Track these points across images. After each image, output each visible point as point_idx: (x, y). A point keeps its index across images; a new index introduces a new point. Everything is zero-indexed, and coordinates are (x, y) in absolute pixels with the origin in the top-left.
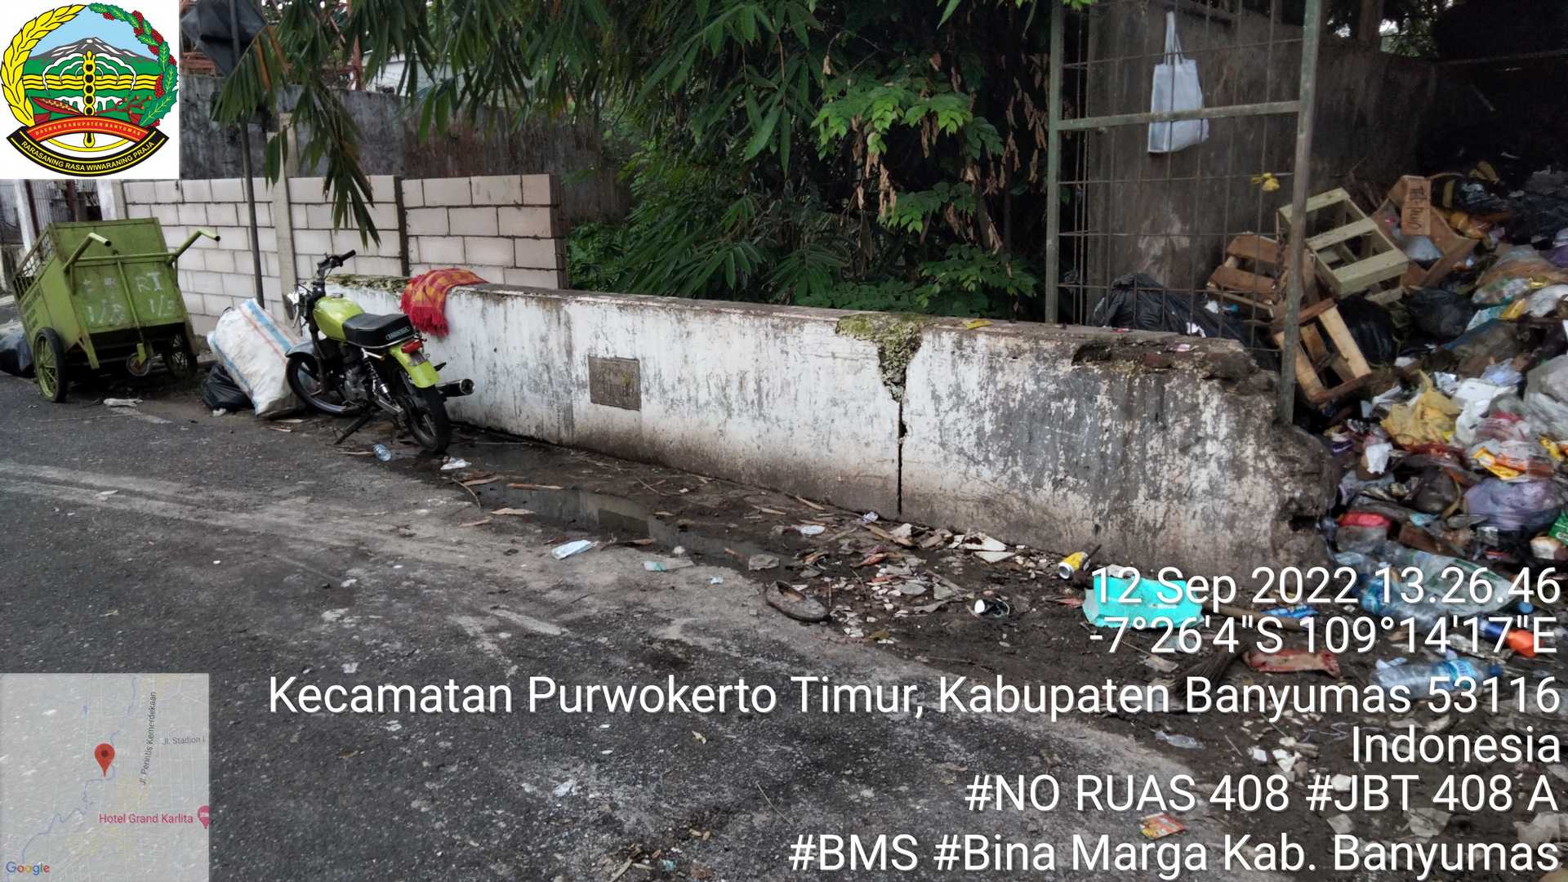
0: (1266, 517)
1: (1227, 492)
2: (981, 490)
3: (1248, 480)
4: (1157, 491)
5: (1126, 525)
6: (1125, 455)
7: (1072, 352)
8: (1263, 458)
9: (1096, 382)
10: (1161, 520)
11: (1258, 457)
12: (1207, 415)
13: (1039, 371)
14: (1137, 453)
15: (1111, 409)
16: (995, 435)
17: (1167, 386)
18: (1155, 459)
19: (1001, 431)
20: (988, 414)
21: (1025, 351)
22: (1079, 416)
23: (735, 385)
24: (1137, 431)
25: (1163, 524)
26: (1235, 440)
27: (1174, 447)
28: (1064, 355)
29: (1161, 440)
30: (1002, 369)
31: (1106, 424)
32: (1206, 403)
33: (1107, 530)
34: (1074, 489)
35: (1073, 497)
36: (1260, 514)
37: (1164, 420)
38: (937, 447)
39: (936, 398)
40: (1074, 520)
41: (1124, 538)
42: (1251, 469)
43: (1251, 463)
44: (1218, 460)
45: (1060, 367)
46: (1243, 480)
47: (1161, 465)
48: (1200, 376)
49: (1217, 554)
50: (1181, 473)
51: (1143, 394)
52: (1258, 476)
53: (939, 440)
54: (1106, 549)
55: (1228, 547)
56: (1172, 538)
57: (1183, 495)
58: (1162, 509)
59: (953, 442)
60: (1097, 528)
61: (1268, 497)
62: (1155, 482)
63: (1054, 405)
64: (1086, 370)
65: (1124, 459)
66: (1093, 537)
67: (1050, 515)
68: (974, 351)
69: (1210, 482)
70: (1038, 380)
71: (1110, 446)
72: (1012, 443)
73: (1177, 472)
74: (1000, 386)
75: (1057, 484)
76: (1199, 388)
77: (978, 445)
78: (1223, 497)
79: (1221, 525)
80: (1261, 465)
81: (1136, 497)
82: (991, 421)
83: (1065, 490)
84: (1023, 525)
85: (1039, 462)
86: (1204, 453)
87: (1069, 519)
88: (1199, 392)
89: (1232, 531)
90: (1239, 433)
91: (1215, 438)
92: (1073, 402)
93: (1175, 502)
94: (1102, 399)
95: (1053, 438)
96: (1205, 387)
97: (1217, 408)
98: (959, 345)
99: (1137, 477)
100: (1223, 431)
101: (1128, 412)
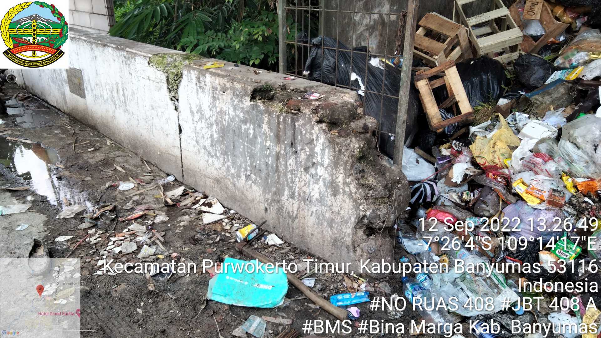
0: (349, 225)
1: (329, 203)
2: (215, 173)
3: (340, 197)
4: (293, 193)
5: (279, 210)
6: (277, 166)
7: (249, 92)
8: (348, 185)
9: (262, 115)
10: (296, 212)
11: (345, 183)
12: (318, 149)
13: (235, 103)
14: (283, 166)
15: (269, 134)
16: (218, 140)
17: (296, 124)
18: (292, 172)
19: (221, 139)
20: (215, 127)
21: (228, 89)
22: (255, 137)
23: (115, 90)
24: (282, 152)
25: (297, 215)
26: (332, 169)
27: (302, 166)
28: (246, 95)
29: (294, 160)
30: (219, 99)
31: (268, 144)
32: (317, 140)
33: (270, 211)
34: (254, 182)
35: (255, 188)
36: (346, 222)
37: (295, 148)
38: (195, 143)
39: (192, 112)
40: (256, 202)
41: (279, 218)
42: (341, 190)
43: (342, 186)
44: (324, 180)
45: (244, 102)
46: (337, 197)
47: (296, 177)
48: (314, 120)
49: (324, 241)
50: (305, 185)
51: (285, 128)
52: (345, 196)
53: (195, 139)
54: (271, 222)
55: (329, 239)
56: (301, 225)
57: (306, 199)
58: (296, 206)
59: (201, 141)
60: (266, 209)
61: (350, 212)
62: (292, 187)
63: (243, 127)
64: (256, 106)
65: (277, 170)
66: (264, 215)
67: (245, 196)
68: (205, 85)
69: (320, 194)
70: (235, 109)
71: (270, 159)
72: (226, 147)
73: (303, 183)
74: (219, 110)
75: (248, 177)
76: (313, 129)
77: (212, 145)
78: (326, 206)
79: (325, 224)
80: (347, 189)
81: (283, 195)
82: (216, 132)
83: (251, 182)
84: (233, 198)
85: (238, 161)
86: (317, 174)
87: (253, 200)
88: (313, 132)
89: (331, 230)
90: (335, 164)
91: (322, 165)
92: (252, 127)
93: (302, 202)
94: (265, 127)
95: (244, 148)
96: (316, 128)
97: (323, 144)
98: (198, 79)
99: (284, 183)
100: (327, 162)
101: (278, 139)
